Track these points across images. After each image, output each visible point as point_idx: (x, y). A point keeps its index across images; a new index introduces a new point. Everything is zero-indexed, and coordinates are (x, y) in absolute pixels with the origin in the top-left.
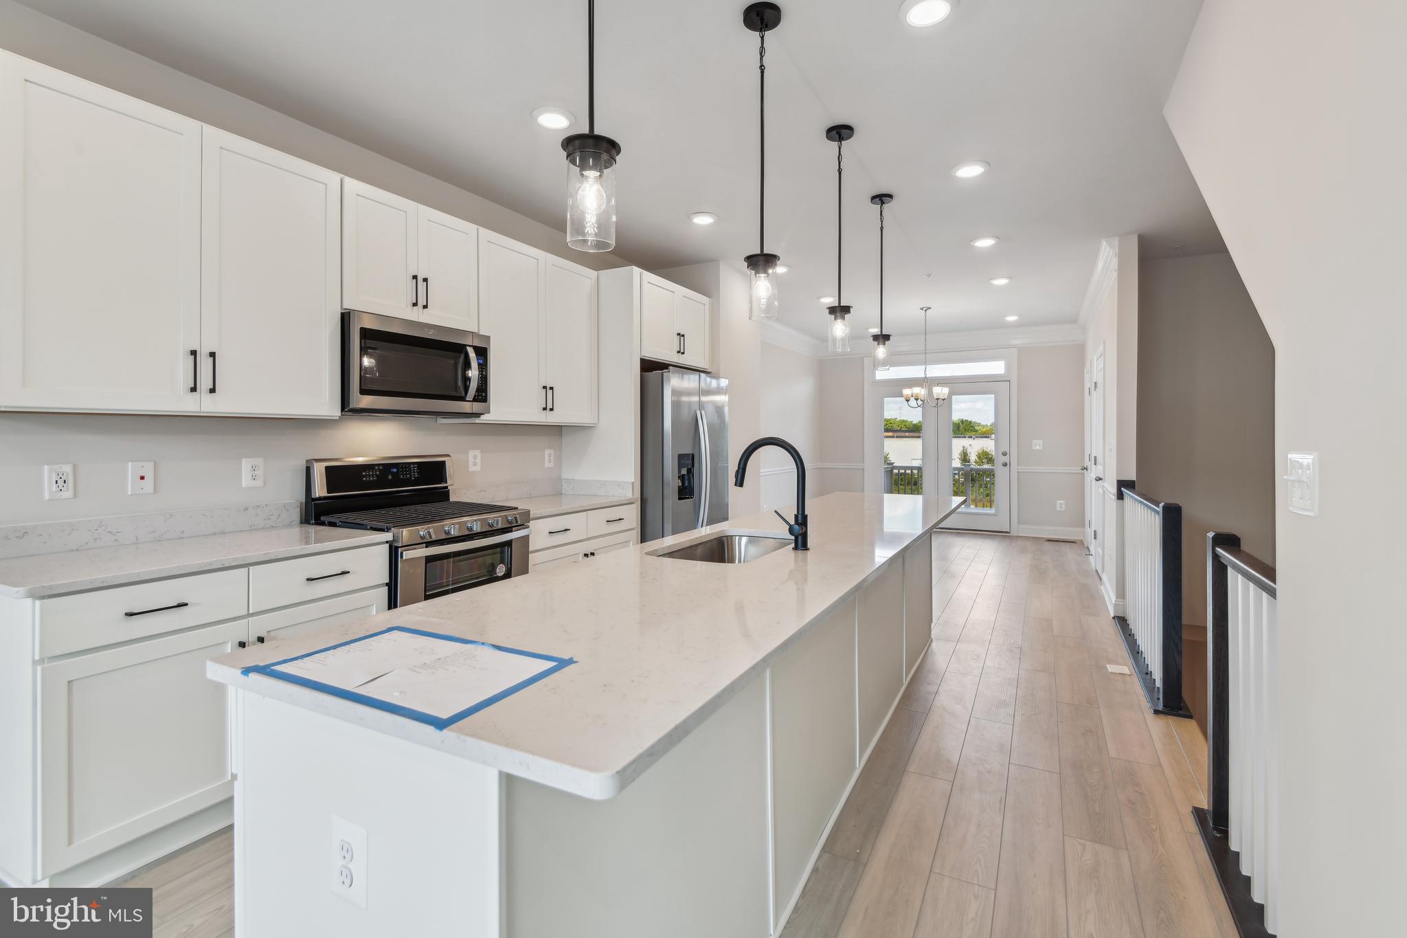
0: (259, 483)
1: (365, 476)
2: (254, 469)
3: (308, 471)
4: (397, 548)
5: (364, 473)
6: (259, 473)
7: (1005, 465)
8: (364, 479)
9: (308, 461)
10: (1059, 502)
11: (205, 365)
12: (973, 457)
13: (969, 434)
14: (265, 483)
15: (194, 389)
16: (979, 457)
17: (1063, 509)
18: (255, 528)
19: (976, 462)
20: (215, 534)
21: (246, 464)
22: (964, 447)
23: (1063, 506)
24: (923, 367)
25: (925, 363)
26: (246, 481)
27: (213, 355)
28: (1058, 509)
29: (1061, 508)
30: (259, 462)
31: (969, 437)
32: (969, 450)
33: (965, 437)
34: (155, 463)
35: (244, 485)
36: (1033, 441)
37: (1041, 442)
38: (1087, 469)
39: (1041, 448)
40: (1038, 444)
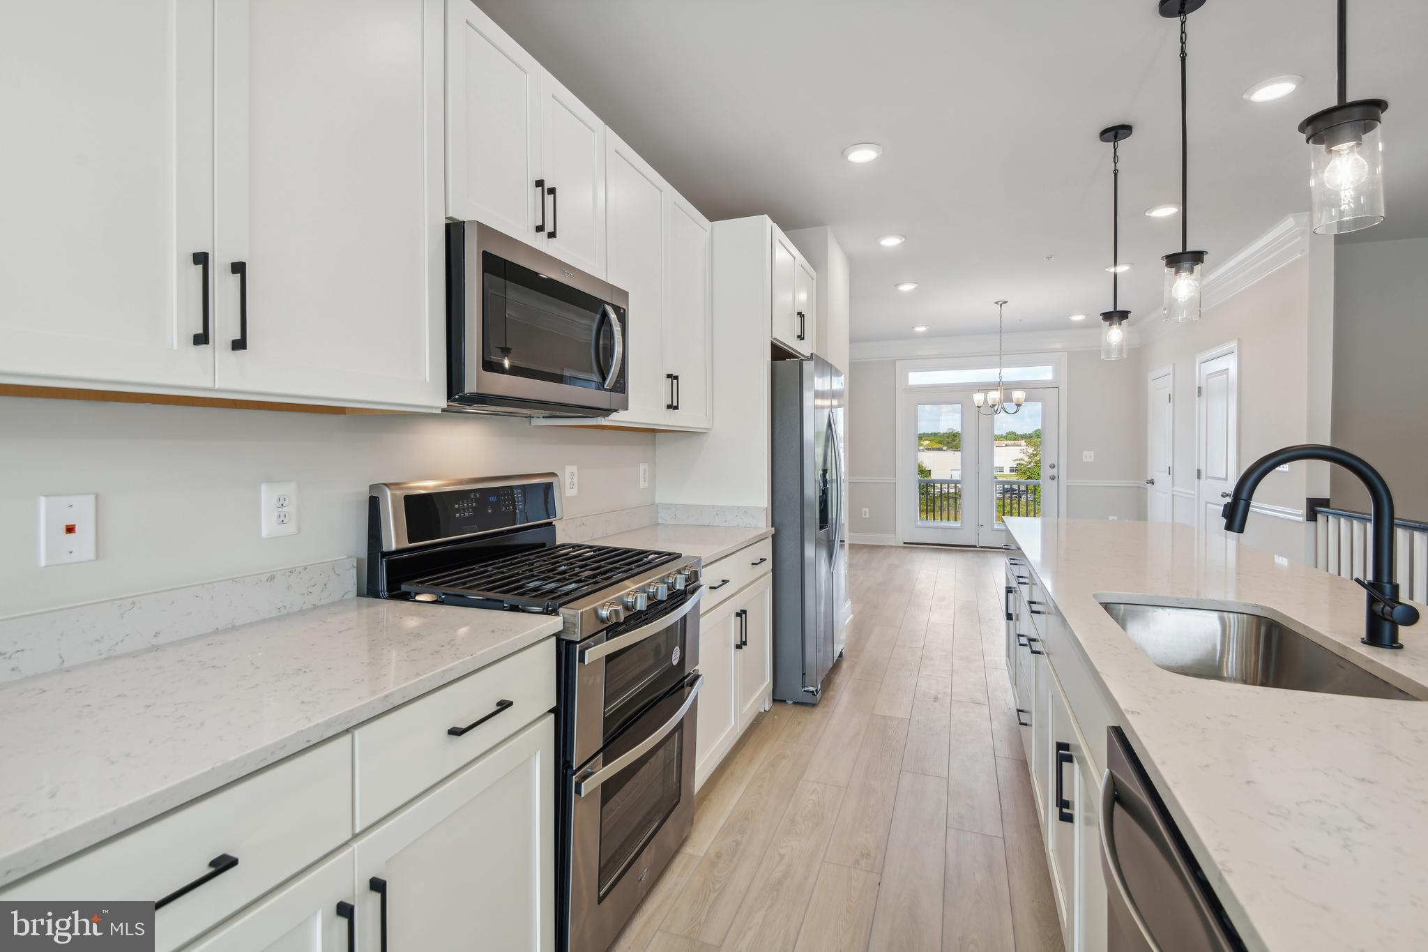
0: (290, 528)
1: (458, 510)
2: (281, 502)
3: (374, 505)
4: (570, 643)
5: (456, 506)
6: (290, 509)
7: (1053, 478)
8: (457, 515)
9: (372, 487)
11: (224, 287)
14: (299, 530)
15: (202, 339)
18: (286, 612)
20: (217, 632)
21: (268, 496)
24: (999, 370)
25: (1001, 366)
26: (268, 526)
27: (239, 268)
30: (289, 489)
34: (97, 497)
35: (264, 533)
36: (1085, 453)
37: (1092, 453)
38: (1152, 482)
39: (1092, 460)
40: (1088, 456)
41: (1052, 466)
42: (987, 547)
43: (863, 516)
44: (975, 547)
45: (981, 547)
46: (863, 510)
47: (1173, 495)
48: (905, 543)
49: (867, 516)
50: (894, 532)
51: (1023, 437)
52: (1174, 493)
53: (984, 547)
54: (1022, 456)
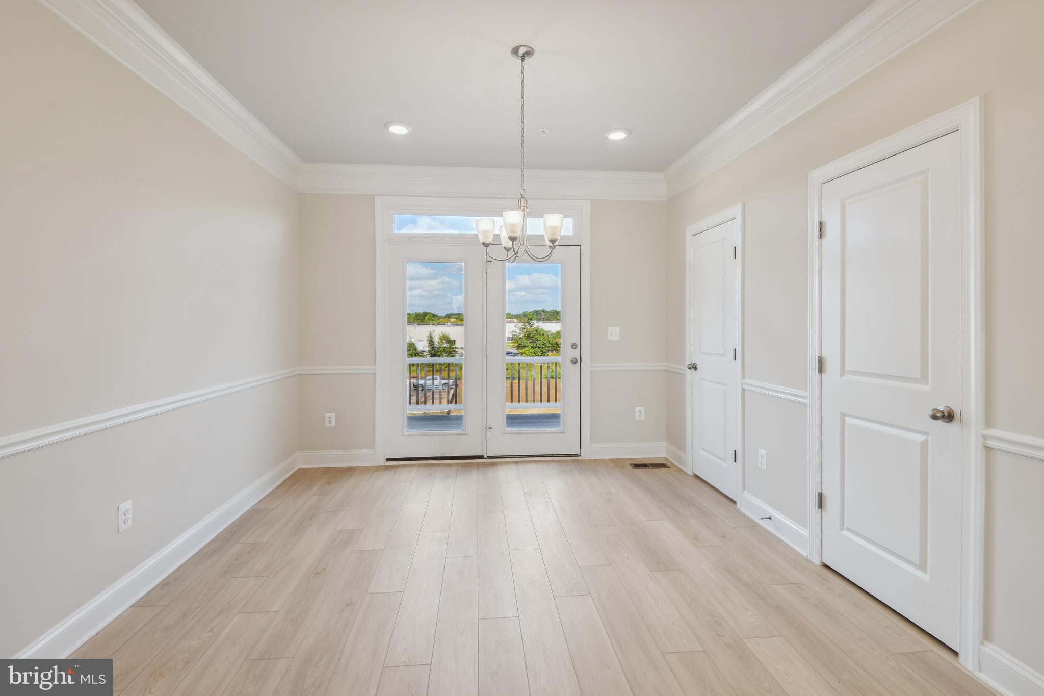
7: (574, 362)
10: (638, 409)
12: (436, 340)
13: (433, 322)
16: (441, 339)
17: (643, 418)
19: (439, 343)
22: (430, 332)
23: (643, 414)
28: (637, 418)
29: (640, 416)
31: (432, 324)
32: (434, 334)
33: (430, 324)
36: (610, 329)
37: (617, 329)
38: (695, 367)
39: (617, 338)
40: (613, 333)
41: (574, 347)
42: (497, 457)
43: (327, 425)
44: (481, 457)
45: (490, 458)
46: (328, 415)
47: (743, 390)
48: (388, 460)
49: (333, 424)
50: (372, 445)
51: (516, 316)
52: (745, 387)
53: (493, 457)
54: (515, 329)
